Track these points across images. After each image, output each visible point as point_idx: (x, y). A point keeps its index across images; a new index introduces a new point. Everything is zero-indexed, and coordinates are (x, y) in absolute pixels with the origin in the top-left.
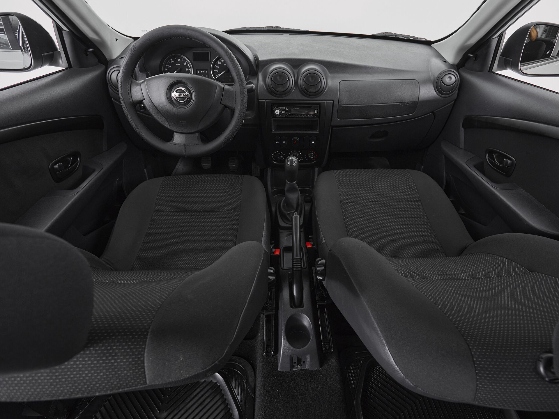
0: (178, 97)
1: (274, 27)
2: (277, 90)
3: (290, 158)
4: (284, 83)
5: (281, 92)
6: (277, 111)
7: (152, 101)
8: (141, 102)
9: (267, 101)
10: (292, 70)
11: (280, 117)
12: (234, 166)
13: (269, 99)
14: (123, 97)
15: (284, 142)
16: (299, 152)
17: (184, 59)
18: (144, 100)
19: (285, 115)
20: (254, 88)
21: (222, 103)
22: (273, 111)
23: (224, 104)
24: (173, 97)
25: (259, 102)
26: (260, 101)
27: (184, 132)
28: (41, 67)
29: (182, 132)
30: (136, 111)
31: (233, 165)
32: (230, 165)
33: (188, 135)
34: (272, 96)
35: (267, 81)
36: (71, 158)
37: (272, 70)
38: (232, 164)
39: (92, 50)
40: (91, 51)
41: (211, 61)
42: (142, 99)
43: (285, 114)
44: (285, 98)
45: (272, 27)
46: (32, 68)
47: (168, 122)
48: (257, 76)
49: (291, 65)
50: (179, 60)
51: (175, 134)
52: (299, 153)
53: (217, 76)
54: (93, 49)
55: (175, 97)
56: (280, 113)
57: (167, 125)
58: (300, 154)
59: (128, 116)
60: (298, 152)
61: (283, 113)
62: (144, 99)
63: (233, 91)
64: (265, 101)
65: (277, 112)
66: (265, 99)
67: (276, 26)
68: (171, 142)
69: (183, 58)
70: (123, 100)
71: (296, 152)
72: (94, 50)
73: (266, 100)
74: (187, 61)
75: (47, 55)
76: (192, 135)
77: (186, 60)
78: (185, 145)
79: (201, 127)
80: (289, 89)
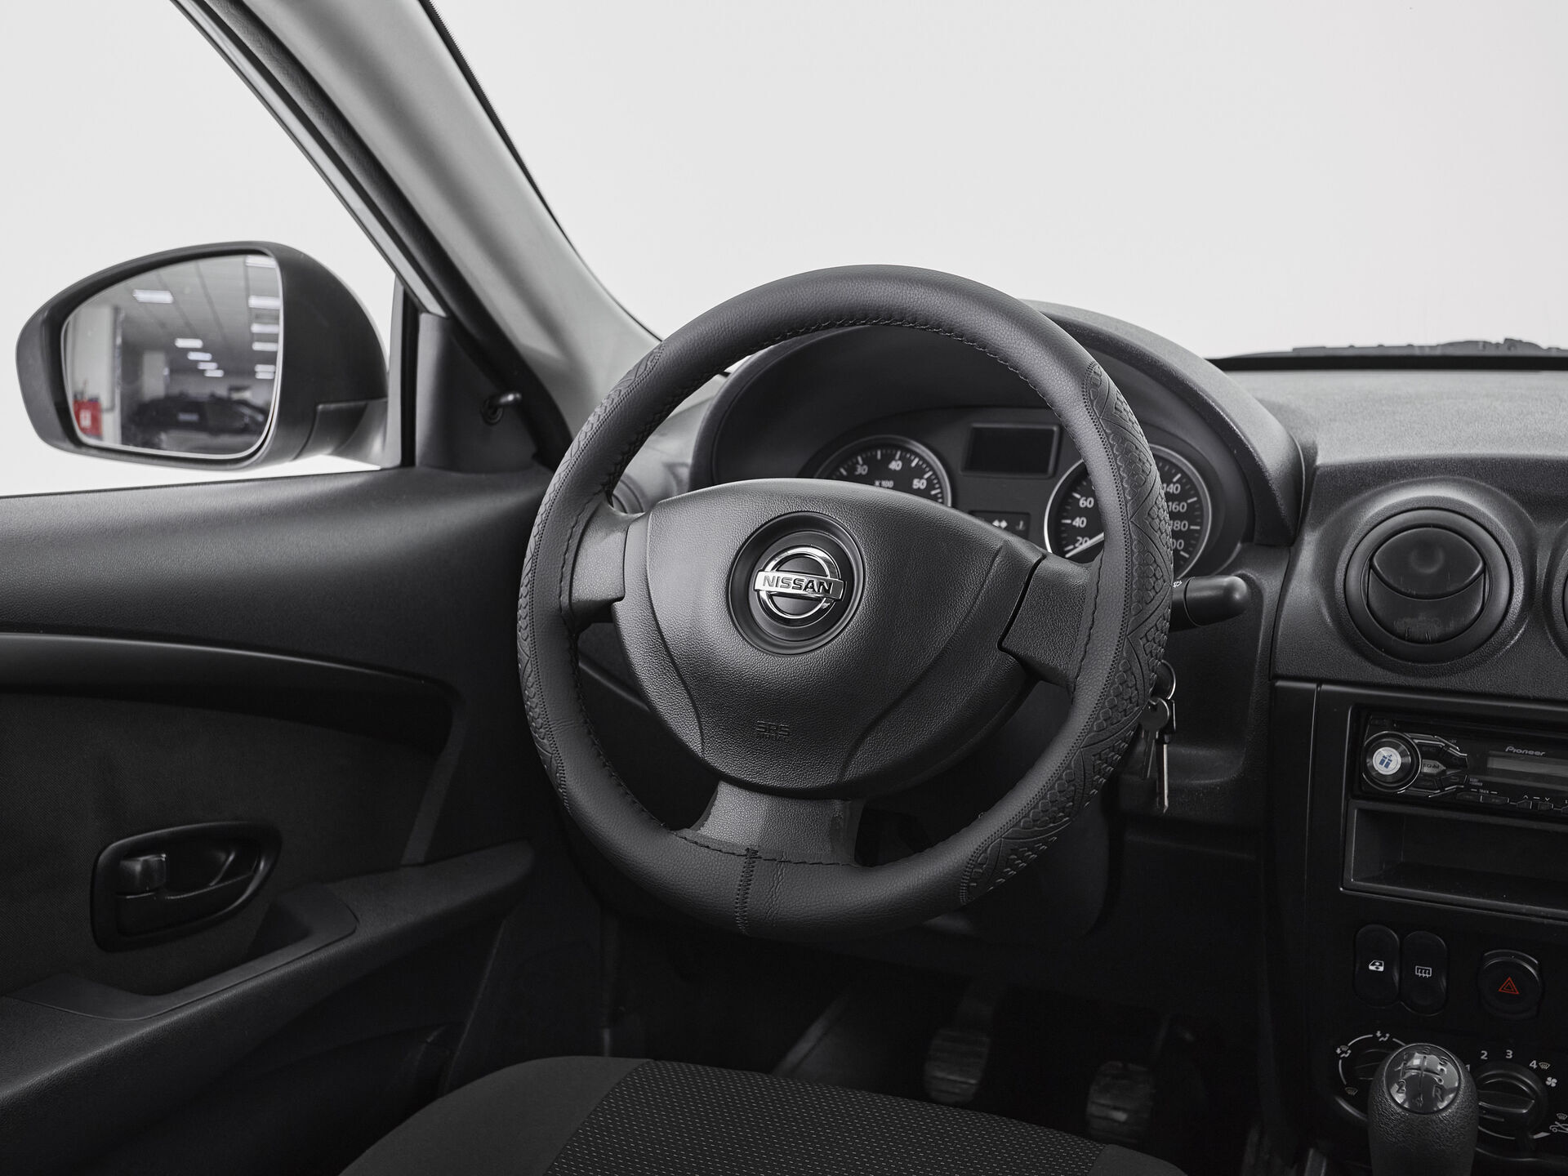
0: (781, 595)
1: (1497, 345)
2: (1400, 626)
3: (1416, 1062)
4: (1451, 589)
5: (1424, 642)
6: (1383, 752)
7: (652, 608)
8: (604, 611)
9: (1325, 687)
10: (1516, 521)
11: (1405, 800)
12: (1121, 1116)
13: (1343, 677)
14: (532, 582)
15: (1424, 973)
16: (1545, 1066)
17: (921, 458)
18: (620, 599)
19: (1442, 789)
20: (1237, 596)
21: (1006, 644)
22: (1362, 753)
23: (1021, 652)
24: (758, 591)
25: (1275, 690)
26: (1280, 683)
27: (770, 783)
28: (296, 458)
29: (757, 780)
30: (574, 653)
31: (1116, 1108)
32: (1093, 1109)
33: (786, 802)
34: (1367, 664)
35: (1340, 575)
36: (231, 858)
37: (1377, 514)
38: (1108, 1106)
39: (515, 400)
40: (508, 404)
41: (1056, 475)
42: (612, 595)
43: (1439, 781)
44: (1454, 682)
45: (1485, 344)
46: (262, 458)
47: (698, 718)
48: (1292, 549)
49: (1518, 499)
50: (896, 465)
51: (725, 792)
52: (1541, 1075)
53: (1075, 548)
54: (518, 396)
55: (764, 595)
56: (1406, 771)
57: (689, 733)
58: (1552, 1082)
59: (529, 669)
60: (1534, 1064)
61: (1426, 770)
62: (619, 595)
63: (1083, 589)
64: (1313, 686)
65: (1387, 761)
66: (1314, 674)
67: (1506, 340)
68: (688, 833)
69: (917, 455)
70: (531, 592)
71: (1521, 1061)
72: (523, 395)
73: (1320, 681)
74: (932, 469)
75: (338, 411)
76: (803, 809)
77: (929, 465)
78: (752, 854)
79: (862, 764)
80: (1484, 628)
